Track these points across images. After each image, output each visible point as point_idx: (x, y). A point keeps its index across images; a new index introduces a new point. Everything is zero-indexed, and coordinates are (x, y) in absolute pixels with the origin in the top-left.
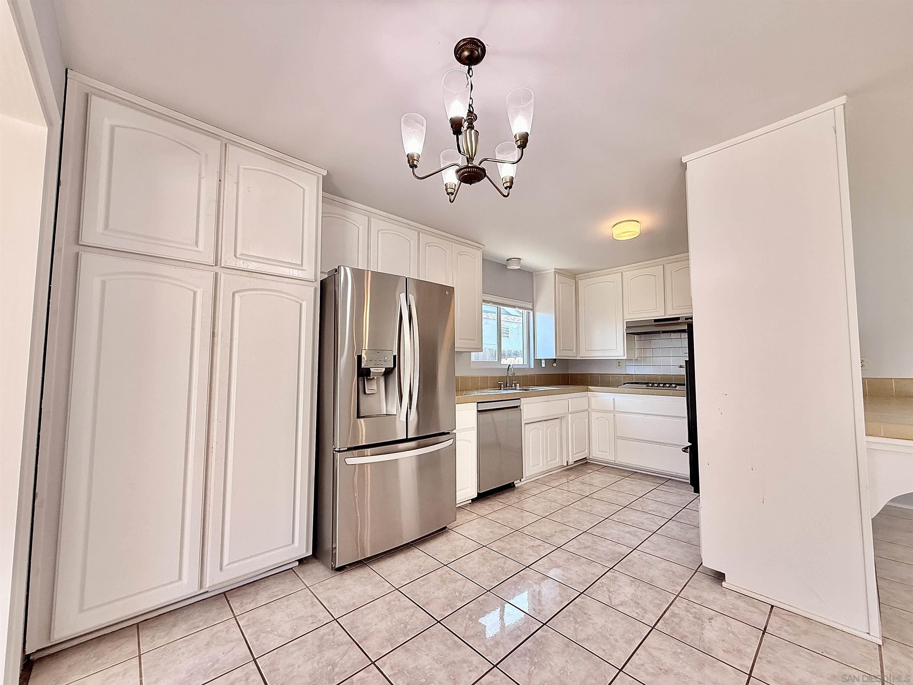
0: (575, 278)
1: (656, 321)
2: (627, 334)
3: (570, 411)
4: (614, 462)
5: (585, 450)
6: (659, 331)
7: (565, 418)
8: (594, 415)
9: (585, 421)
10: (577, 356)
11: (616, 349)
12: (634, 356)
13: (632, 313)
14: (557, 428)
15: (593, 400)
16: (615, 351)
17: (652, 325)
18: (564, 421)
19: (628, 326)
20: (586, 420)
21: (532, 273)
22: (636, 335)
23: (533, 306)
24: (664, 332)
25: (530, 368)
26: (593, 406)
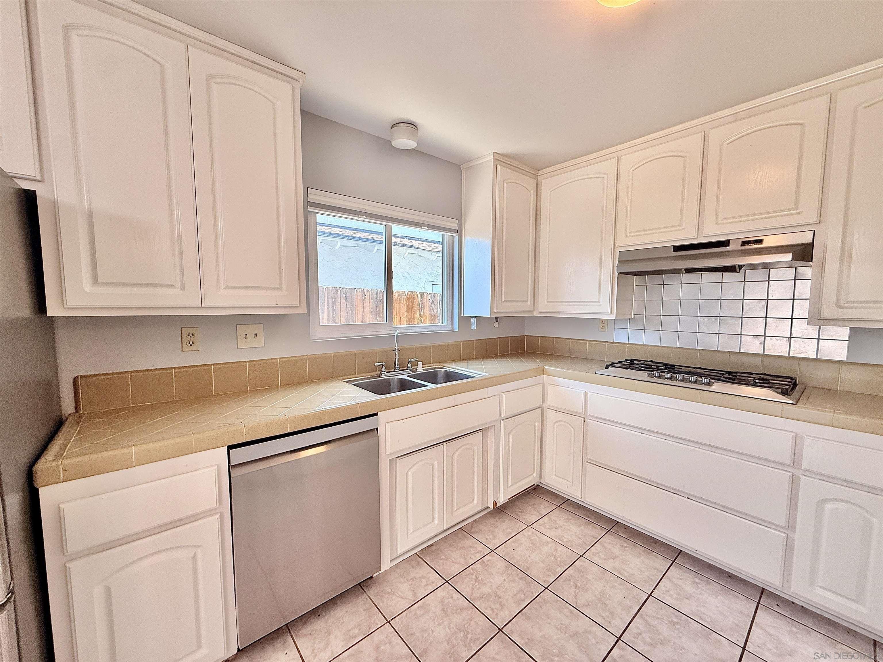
0: (536, 176)
1: (677, 248)
2: (620, 273)
3: (503, 416)
4: (580, 499)
5: (532, 474)
6: (681, 269)
7: (493, 428)
8: (550, 416)
9: (535, 426)
10: (534, 310)
11: (599, 302)
12: (630, 313)
13: (632, 234)
14: (476, 448)
15: (550, 391)
16: (597, 304)
17: (669, 258)
18: (492, 435)
19: (620, 260)
20: (536, 424)
21: (460, 166)
22: (636, 275)
23: (460, 225)
24: (688, 271)
25: (452, 333)
26: (551, 400)
